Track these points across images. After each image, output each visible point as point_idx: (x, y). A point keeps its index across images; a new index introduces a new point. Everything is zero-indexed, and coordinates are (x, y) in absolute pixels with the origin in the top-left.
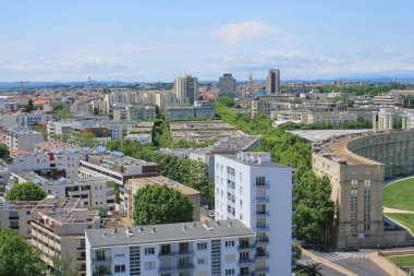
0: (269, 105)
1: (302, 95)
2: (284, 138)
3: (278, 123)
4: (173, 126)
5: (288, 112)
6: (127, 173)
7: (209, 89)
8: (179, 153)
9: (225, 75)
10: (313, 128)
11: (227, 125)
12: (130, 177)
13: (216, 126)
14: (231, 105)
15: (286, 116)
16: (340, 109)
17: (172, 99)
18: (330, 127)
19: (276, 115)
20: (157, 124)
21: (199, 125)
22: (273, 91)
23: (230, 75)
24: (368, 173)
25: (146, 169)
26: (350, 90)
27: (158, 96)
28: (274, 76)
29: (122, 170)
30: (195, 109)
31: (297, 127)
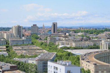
0: (55, 39)
1: (67, 34)
2: (64, 53)
3: (60, 46)
4: (14, 48)
5: (64, 42)
6: (4, 69)
8: (23, 60)
9: (34, 25)
11: (38, 48)
12: (5, 71)
13: (33, 48)
15: (63, 44)
19: (58, 43)
20: (7, 47)
21: (26, 48)
23: (36, 25)
25: (11, 67)
27: (5, 35)
28: (54, 25)
29: (1, 68)
30: (23, 41)
31: (68, 48)
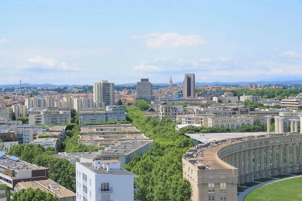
0: (176, 110)
1: (215, 99)
3: (180, 126)
4: (83, 130)
5: (193, 116)
7: (129, 93)
9: (142, 80)
10: (212, 131)
11: (134, 129)
13: (123, 129)
14: (145, 109)
15: (189, 121)
16: (242, 113)
17: (89, 103)
18: (228, 131)
19: (180, 118)
20: (69, 128)
21: (108, 129)
22: (189, 94)
23: (147, 80)
24: (223, 177)
25: (35, 173)
26: (262, 94)
27: (75, 101)
28: (189, 80)
29: (13, 174)
30: (106, 114)
31: (197, 131)
